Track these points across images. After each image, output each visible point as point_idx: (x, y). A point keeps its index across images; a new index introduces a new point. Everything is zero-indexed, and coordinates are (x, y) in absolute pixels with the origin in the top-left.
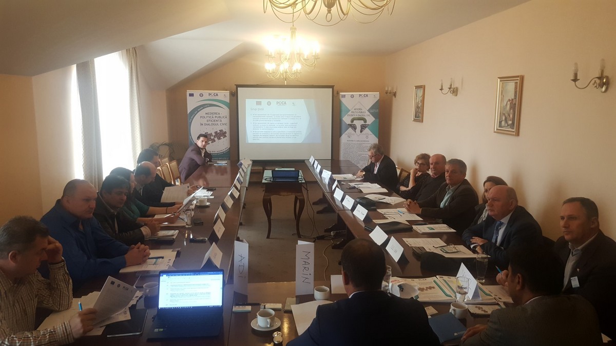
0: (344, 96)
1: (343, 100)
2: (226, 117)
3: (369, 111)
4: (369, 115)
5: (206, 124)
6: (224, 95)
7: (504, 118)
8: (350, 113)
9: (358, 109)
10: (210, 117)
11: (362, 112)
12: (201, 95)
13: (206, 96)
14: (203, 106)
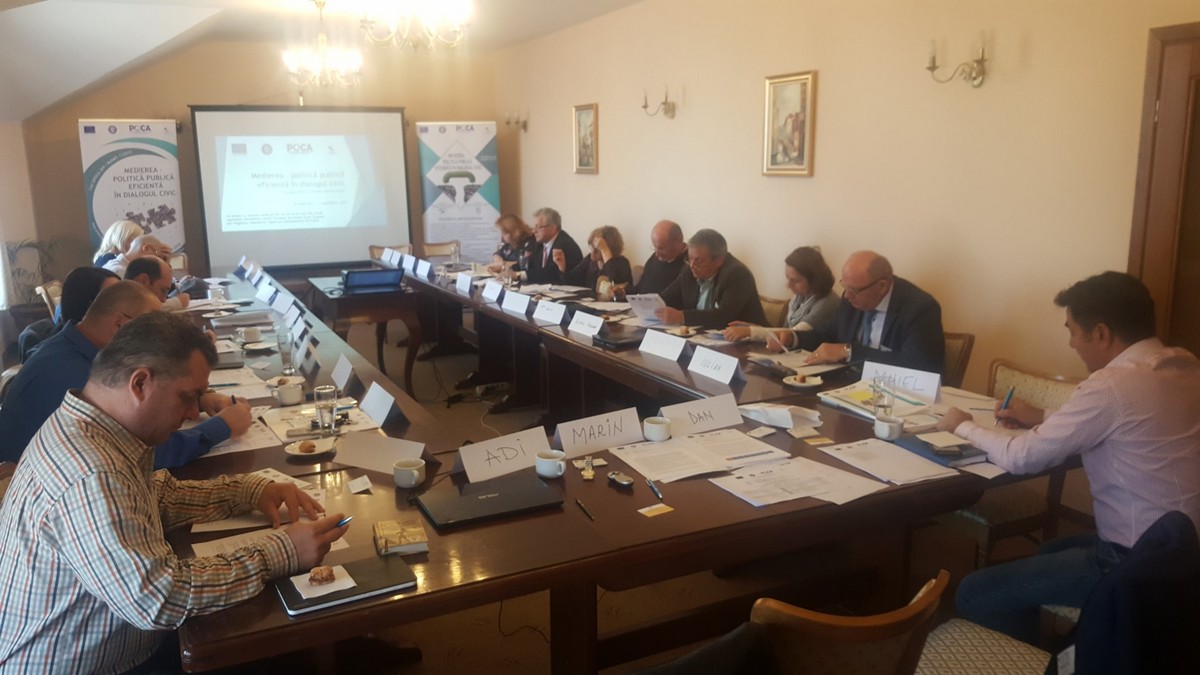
0: (425, 130)
1: (424, 138)
2: (172, 177)
3: (478, 158)
4: (478, 168)
5: (126, 195)
6: (164, 130)
7: (780, 148)
8: (440, 163)
9: (456, 155)
10: (135, 179)
11: (464, 162)
12: (113, 130)
13: (124, 132)
14: (118, 155)
